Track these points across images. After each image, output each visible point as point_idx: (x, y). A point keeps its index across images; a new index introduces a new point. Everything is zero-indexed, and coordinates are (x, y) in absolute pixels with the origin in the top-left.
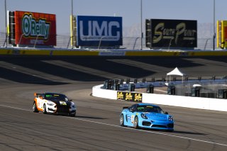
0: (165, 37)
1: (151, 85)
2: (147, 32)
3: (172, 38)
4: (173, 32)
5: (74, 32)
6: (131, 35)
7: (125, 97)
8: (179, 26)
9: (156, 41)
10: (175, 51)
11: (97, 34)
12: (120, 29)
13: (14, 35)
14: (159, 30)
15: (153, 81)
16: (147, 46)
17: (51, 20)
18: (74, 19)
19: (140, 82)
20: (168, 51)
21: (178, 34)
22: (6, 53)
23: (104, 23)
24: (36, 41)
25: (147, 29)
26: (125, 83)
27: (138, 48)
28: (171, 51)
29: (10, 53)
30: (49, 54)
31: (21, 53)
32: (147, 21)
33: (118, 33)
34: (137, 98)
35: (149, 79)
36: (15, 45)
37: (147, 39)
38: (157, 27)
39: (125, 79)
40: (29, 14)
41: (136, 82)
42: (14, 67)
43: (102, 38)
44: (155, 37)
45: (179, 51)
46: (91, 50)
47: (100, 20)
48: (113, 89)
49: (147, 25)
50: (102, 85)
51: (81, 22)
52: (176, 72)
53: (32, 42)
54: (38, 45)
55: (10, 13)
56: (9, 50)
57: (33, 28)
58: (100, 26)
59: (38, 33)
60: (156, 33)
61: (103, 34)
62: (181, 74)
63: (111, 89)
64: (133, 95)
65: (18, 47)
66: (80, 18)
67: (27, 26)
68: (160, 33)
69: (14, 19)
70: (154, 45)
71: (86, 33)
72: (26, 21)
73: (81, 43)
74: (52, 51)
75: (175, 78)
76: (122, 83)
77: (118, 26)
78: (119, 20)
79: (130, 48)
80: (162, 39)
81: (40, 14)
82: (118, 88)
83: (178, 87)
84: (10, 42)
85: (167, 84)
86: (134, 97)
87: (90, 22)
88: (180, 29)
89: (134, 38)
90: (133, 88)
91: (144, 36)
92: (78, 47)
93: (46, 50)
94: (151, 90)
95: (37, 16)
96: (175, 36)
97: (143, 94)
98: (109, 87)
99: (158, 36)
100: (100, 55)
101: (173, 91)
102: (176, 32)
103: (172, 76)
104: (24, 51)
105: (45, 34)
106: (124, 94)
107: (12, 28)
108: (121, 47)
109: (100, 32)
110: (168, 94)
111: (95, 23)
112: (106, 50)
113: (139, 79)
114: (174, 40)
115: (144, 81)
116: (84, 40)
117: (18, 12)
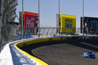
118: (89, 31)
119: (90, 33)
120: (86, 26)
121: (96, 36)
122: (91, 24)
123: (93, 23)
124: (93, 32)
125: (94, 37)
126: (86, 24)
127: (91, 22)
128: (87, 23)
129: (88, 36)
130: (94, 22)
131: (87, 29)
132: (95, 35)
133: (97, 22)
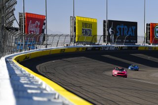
13: (149, 38)
22: (144, 49)
29: (147, 49)
31: (153, 49)
42: (149, 58)
55: (147, 24)
56: (146, 47)
65: (151, 45)
69: (149, 28)
72: (157, 29)
84: (147, 43)
104: (155, 48)
107: (148, 34)
117: (152, 24)
119: (117, 42)
120: (111, 33)
121: (125, 46)
122: (118, 30)
123: (120, 29)
124: (120, 41)
125: (122, 47)
126: (110, 30)
127: (118, 26)
128: (112, 29)
129: (114, 47)
130: (122, 27)
131: (112, 37)
132: (123, 45)
133: (126, 27)
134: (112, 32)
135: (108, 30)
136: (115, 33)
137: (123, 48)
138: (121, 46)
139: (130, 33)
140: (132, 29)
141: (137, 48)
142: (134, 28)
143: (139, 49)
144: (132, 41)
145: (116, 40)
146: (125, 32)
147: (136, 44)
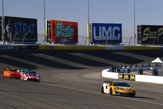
0: (150, 37)
1: (141, 69)
2: (138, 34)
3: (156, 38)
4: (156, 34)
5: (90, 34)
6: (128, 36)
7: (123, 77)
8: (159, 30)
9: (144, 39)
10: (157, 46)
11: (105, 35)
12: (120, 32)
13: (50, 37)
14: (146, 32)
15: (143, 66)
16: (138, 43)
17: (75, 26)
18: (90, 25)
19: (133, 67)
20: (152, 46)
21: (159, 35)
22: (45, 48)
23: (110, 28)
24: (65, 40)
25: (138, 31)
26: (123, 68)
27: (132, 44)
28: (155, 46)
29: (48, 48)
30: (73, 49)
31: (55, 48)
32: (138, 26)
33: (119, 34)
34: (132, 78)
35: (139, 65)
36: (51, 43)
37: (138, 38)
38: (145, 31)
39: (124, 66)
40: (60, 22)
41: (131, 67)
42: (51, 58)
43: (108, 38)
44: (143, 37)
45: (160, 46)
46: (101, 46)
47: (107, 26)
48: (115, 72)
49: (138, 29)
50: (109, 69)
51: (94, 27)
52: (158, 60)
53: (62, 41)
54: (66, 43)
55: (47, 22)
56: (47, 46)
57: (62, 32)
58: (107, 30)
59: (66, 35)
60: (144, 34)
61: (109, 35)
62: (162, 62)
63: (114, 72)
64: (129, 76)
65: (52, 44)
66: (94, 25)
67: (58, 30)
68: (147, 34)
69: (50, 26)
70: (143, 43)
71: (97, 34)
72: (58, 27)
73: (94, 41)
74: (75, 47)
75: (157, 64)
76: (121, 68)
77: (119, 30)
78: (120, 26)
79: (127, 44)
80: (148, 39)
81: (67, 22)
82: (119, 71)
83: (159, 70)
84: (48, 41)
85: (152, 68)
86: (129, 78)
87: (100, 27)
88: (161, 32)
89: (129, 38)
90: (129, 71)
91: (137, 37)
92: (92, 44)
93: (71, 46)
94: (141, 73)
95: (65, 24)
96: (157, 36)
97: (136, 75)
98: (113, 71)
99: (145, 36)
100: (107, 49)
101: (156, 73)
102: (158, 34)
103: (155, 63)
104: (57, 47)
105: (71, 35)
106: (123, 75)
107: (49, 31)
108: (121, 44)
109: (107, 34)
110: (152, 75)
111: (104, 28)
112: (111, 46)
113: (133, 65)
114: (156, 39)
115: (136, 66)
116: (97, 39)
117: (53, 21)
118: (12, 37)
119: (15, 41)
120: (8, 31)
121: (24, 45)
123: (18, 26)
124: (19, 39)
125: (21, 47)
126: (7, 27)
127: (16, 24)
128: (9, 26)
129: (12, 46)
130: (20, 24)
131: (10, 35)
132: (22, 45)
133: (24, 24)
134: (9, 29)
135: (5, 27)
136: (12, 30)
137: (23, 47)
138: (20, 45)
139: (29, 31)
140: (31, 27)
141: (38, 47)
142: (33, 25)
143: (39, 48)
144: (31, 39)
145: (14, 39)
146: (24, 30)
147: (36, 43)
